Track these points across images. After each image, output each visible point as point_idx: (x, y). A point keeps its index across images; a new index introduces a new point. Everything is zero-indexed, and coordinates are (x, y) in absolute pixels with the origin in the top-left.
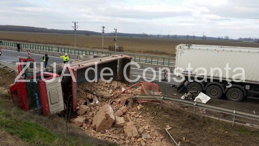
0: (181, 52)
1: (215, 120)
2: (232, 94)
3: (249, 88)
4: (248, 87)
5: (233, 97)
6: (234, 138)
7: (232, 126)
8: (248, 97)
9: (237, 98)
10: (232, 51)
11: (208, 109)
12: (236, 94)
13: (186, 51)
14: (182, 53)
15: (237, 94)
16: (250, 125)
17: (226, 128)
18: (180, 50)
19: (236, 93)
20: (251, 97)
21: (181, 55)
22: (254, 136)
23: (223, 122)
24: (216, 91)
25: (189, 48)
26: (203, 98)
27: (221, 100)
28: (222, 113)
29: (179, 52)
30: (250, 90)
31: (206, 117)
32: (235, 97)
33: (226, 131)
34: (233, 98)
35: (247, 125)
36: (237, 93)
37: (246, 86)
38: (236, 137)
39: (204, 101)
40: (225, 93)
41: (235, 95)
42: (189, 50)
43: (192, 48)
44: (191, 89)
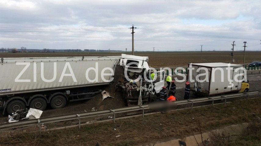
1: (61, 130)
2: (56, 102)
3: (70, 93)
4: (68, 92)
5: (58, 104)
6: (86, 138)
7: (79, 129)
8: (70, 101)
9: (60, 105)
10: (50, 61)
11: (45, 123)
12: (59, 101)
15: (61, 101)
16: (89, 122)
17: (75, 132)
20: (73, 100)
22: (99, 130)
23: (69, 128)
24: (40, 103)
25: (2, 62)
26: (35, 113)
27: (47, 111)
28: (60, 122)
30: (70, 94)
31: (52, 131)
32: (59, 104)
33: (77, 135)
34: (57, 106)
35: (88, 123)
36: (60, 99)
37: (67, 91)
38: (88, 136)
39: (38, 117)
40: (49, 103)
41: (58, 102)
42: (2, 64)
43: (7, 62)
44: (12, 109)
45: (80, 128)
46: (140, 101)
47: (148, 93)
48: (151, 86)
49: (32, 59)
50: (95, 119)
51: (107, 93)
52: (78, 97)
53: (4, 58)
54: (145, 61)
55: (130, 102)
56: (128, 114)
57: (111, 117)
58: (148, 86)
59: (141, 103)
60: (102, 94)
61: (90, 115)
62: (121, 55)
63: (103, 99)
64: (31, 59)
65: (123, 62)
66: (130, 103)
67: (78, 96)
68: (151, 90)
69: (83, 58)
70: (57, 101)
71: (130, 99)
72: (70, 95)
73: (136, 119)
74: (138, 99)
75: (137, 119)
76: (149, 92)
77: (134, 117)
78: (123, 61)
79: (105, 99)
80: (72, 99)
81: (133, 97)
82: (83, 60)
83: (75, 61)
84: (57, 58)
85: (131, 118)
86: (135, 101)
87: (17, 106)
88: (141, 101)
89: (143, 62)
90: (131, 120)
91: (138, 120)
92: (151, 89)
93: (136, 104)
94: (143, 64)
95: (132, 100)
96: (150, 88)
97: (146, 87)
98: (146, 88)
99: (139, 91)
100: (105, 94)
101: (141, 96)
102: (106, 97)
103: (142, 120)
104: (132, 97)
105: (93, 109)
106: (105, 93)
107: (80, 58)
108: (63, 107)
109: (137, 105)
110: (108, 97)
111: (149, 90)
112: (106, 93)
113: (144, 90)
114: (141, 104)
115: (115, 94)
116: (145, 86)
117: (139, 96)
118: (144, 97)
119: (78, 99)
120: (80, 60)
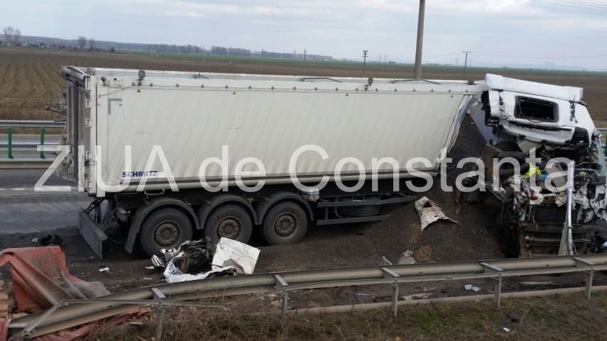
0: (110, 100)
2: (278, 224)
3: (318, 198)
4: (315, 194)
5: (282, 231)
7: (394, 317)
8: (320, 222)
9: (290, 233)
10: (273, 88)
12: (288, 220)
13: (129, 96)
14: (112, 103)
15: (292, 220)
18: (102, 90)
19: (290, 218)
20: (327, 221)
21: (109, 112)
22: (454, 325)
25: (140, 84)
26: (237, 254)
29: (103, 101)
30: (320, 200)
32: (286, 232)
34: (282, 235)
36: (292, 216)
40: (260, 223)
41: (285, 224)
42: (139, 91)
43: (151, 85)
44: (155, 235)
45: (396, 314)
46: (567, 242)
47: (590, 216)
48: (602, 192)
49: (199, 76)
50: (425, 289)
51: (434, 207)
52: (336, 213)
53: (146, 71)
54: (579, 103)
55: (528, 242)
56: (527, 283)
57: (476, 289)
58: (594, 192)
59: (571, 248)
60: (419, 208)
61: (421, 275)
62: (484, 78)
63: (424, 226)
64: (195, 77)
65: (501, 103)
66: (528, 246)
67: (338, 208)
68: (601, 207)
69: (370, 82)
70: (281, 219)
71: (530, 233)
72: (320, 205)
73: (566, 303)
74: (559, 235)
75: (568, 303)
76: (596, 211)
77: (557, 296)
78: (501, 99)
79: (430, 225)
80: (324, 219)
81: (541, 225)
82: (366, 89)
83: (343, 92)
84: (270, 79)
85: (549, 297)
86: (547, 240)
87: (170, 229)
88: (571, 241)
89: (573, 107)
90: (549, 302)
91: (574, 307)
92: (601, 202)
93: (553, 250)
94: (573, 113)
95: (536, 236)
96: (598, 200)
97: (585, 193)
98: (585, 199)
99: (564, 207)
100: (429, 208)
101: (570, 225)
102: (436, 219)
103: (585, 308)
104: (537, 226)
105: (406, 255)
106: (427, 205)
107: (361, 82)
108: (298, 241)
109: (557, 253)
110: (440, 221)
111: (596, 205)
112: (430, 206)
113: (578, 206)
114: (572, 253)
115: (458, 211)
116: (584, 190)
117: (565, 224)
118: (579, 228)
119: (337, 218)
120: (357, 90)
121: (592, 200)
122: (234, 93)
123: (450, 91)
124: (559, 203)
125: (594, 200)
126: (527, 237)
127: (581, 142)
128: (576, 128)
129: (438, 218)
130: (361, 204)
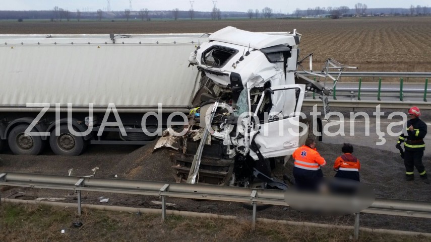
46: (193, 173)
51: (170, 136)
52: (121, 137)
54: (260, 50)
56: (157, 202)
59: (194, 177)
63: (152, 150)
66: (178, 173)
70: (63, 137)
71: (181, 163)
74: (190, 165)
76: (237, 148)
79: (155, 150)
80: (97, 139)
81: (186, 156)
82: (114, 43)
88: (197, 171)
89: (248, 53)
92: (241, 140)
94: (242, 59)
95: (185, 165)
96: (239, 138)
98: (227, 137)
100: (165, 138)
101: (199, 157)
106: (167, 135)
109: (186, 181)
110: (165, 148)
111: (236, 142)
117: (195, 156)
118: (218, 162)
119: (121, 140)
120: (106, 43)
121: (233, 138)
122: (12, 48)
123: (193, 42)
124: (195, 138)
125: (236, 137)
126: (179, 165)
127: (237, 85)
128: (232, 73)
129: (163, 145)
130: (132, 131)
